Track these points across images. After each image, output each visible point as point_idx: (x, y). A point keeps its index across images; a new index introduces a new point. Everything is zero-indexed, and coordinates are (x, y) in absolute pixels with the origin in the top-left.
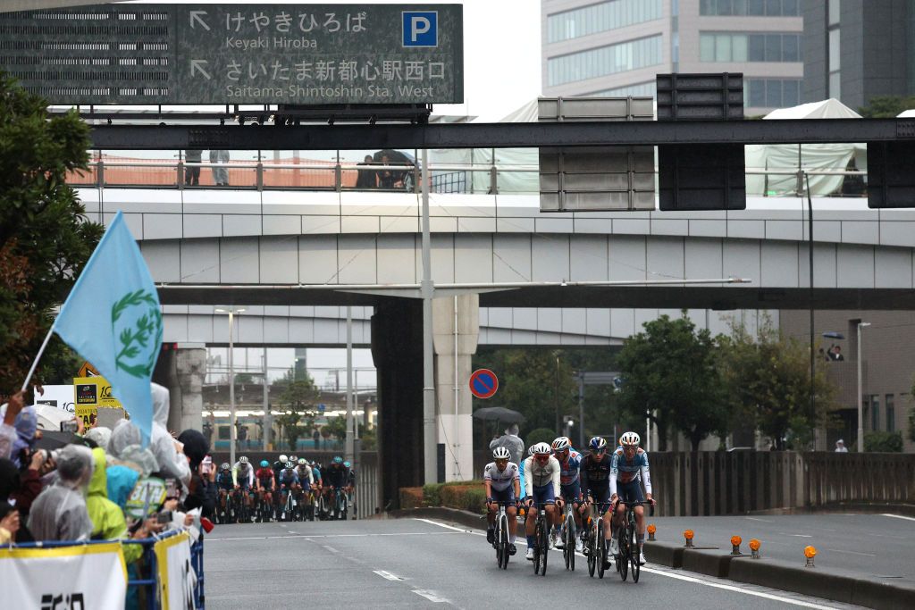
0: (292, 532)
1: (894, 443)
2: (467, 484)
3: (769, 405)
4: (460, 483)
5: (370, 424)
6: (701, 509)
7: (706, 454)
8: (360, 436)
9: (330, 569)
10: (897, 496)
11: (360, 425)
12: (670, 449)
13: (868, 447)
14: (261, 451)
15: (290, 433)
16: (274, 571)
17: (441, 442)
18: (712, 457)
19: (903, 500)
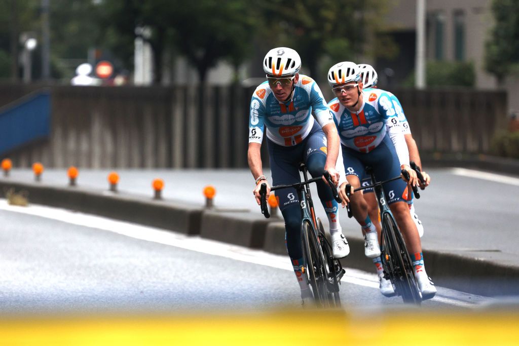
1: (464, 76)
3: (298, 24)
6: (209, 157)
7: (217, 89)
10: (472, 146)
12: (166, 81)
13: (429, 80)
18: (225, 93)
19: (480, 151)
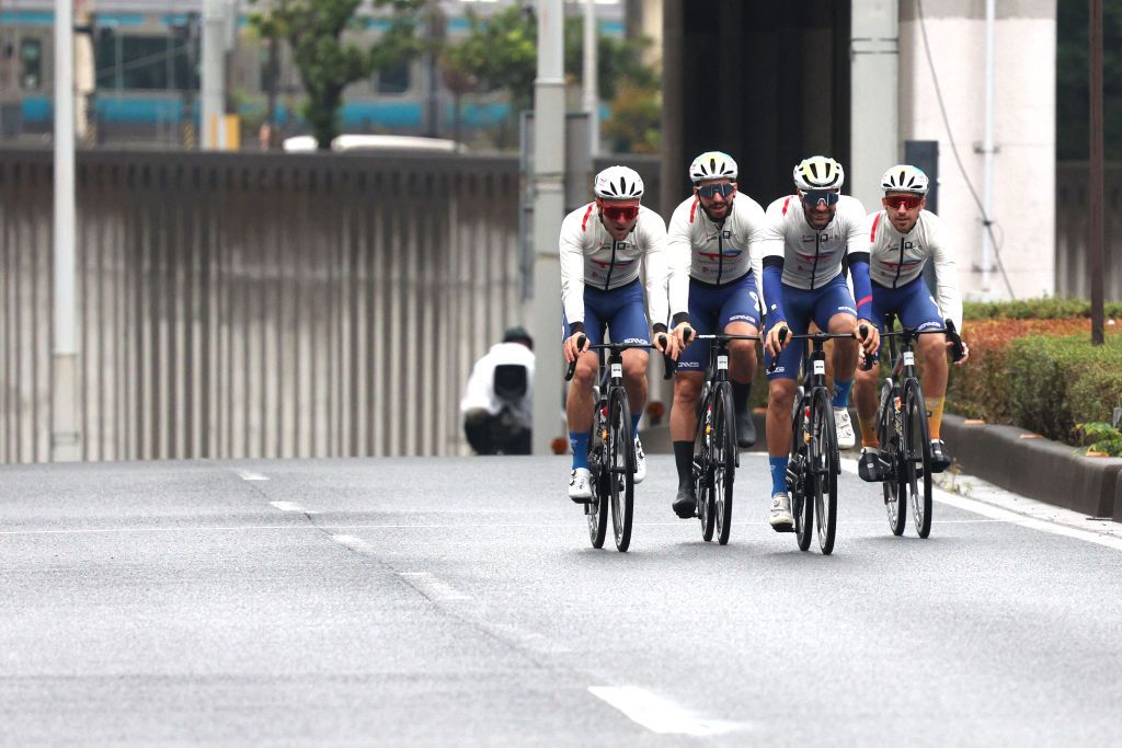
0: (286, 506)
2: (1024, 313)
4: (994, 311)
5: (648, 42)
8: (605, 92)
9: (414, 678)
11: (604, 49)
14: (189, 146)
15: (315, 71)
16: (184, 680)
17: (922, 134)
